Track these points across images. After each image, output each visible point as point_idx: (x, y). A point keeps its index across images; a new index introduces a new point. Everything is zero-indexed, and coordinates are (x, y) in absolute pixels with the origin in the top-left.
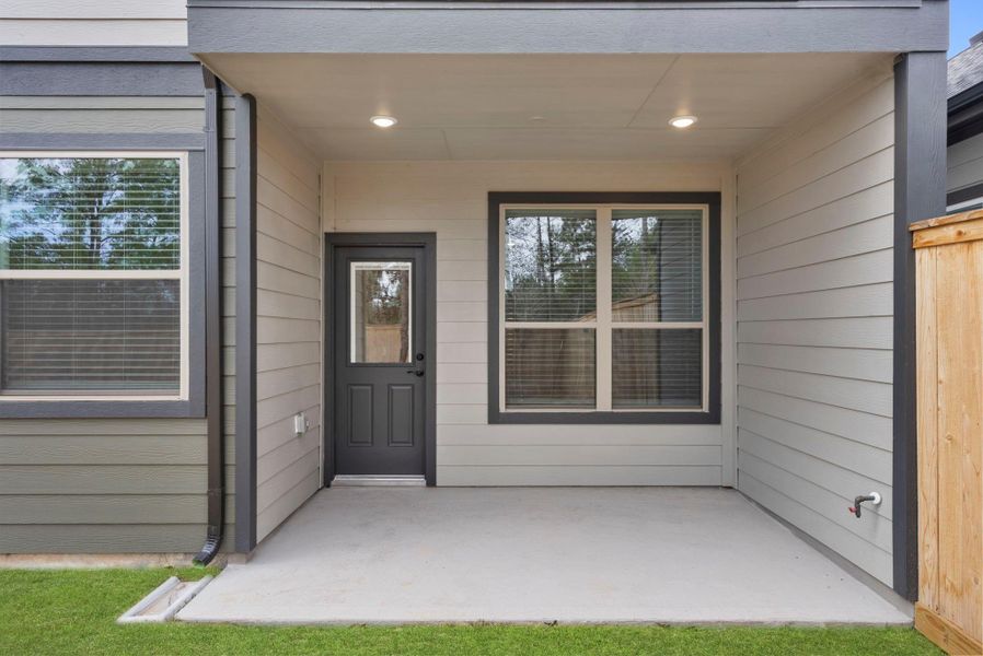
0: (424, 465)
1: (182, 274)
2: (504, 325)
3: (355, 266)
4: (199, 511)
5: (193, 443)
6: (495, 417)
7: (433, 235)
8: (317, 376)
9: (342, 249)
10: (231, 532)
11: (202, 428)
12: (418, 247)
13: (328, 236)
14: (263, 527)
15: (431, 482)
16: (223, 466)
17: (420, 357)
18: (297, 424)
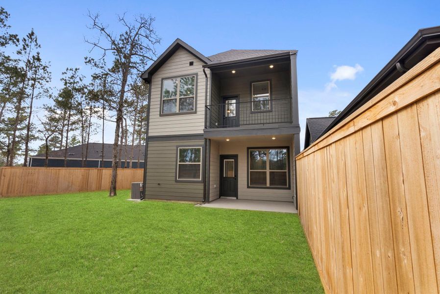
0: (236, 195)
1: (201, 163)
2: (250, 170)
3: (225, 160)
4: (202, 196)
5: (201, 186)
6: (248, 187)
7: (237, 155)
8: (218, 179)
9: (223, 157)
10: (206, 199)
11: (203, 184)
12: (235, 157)
13: (220, 155)
14: (210, 200)
15: (237, 198)
16: (205, 189)
17: (235, 176)
18: (215, 186)
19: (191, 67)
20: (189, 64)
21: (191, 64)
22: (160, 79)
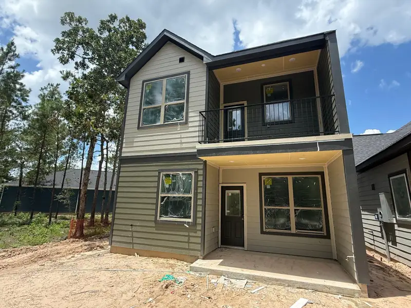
1: (192, 195)
2: (264, 207)
3: (226, 191)
6: (262, 232)
12: (242, 187)
17: (242, 215)
19: (182, 64)
20: (178, 61)
21: (182, 60)
22: (141, 82)
